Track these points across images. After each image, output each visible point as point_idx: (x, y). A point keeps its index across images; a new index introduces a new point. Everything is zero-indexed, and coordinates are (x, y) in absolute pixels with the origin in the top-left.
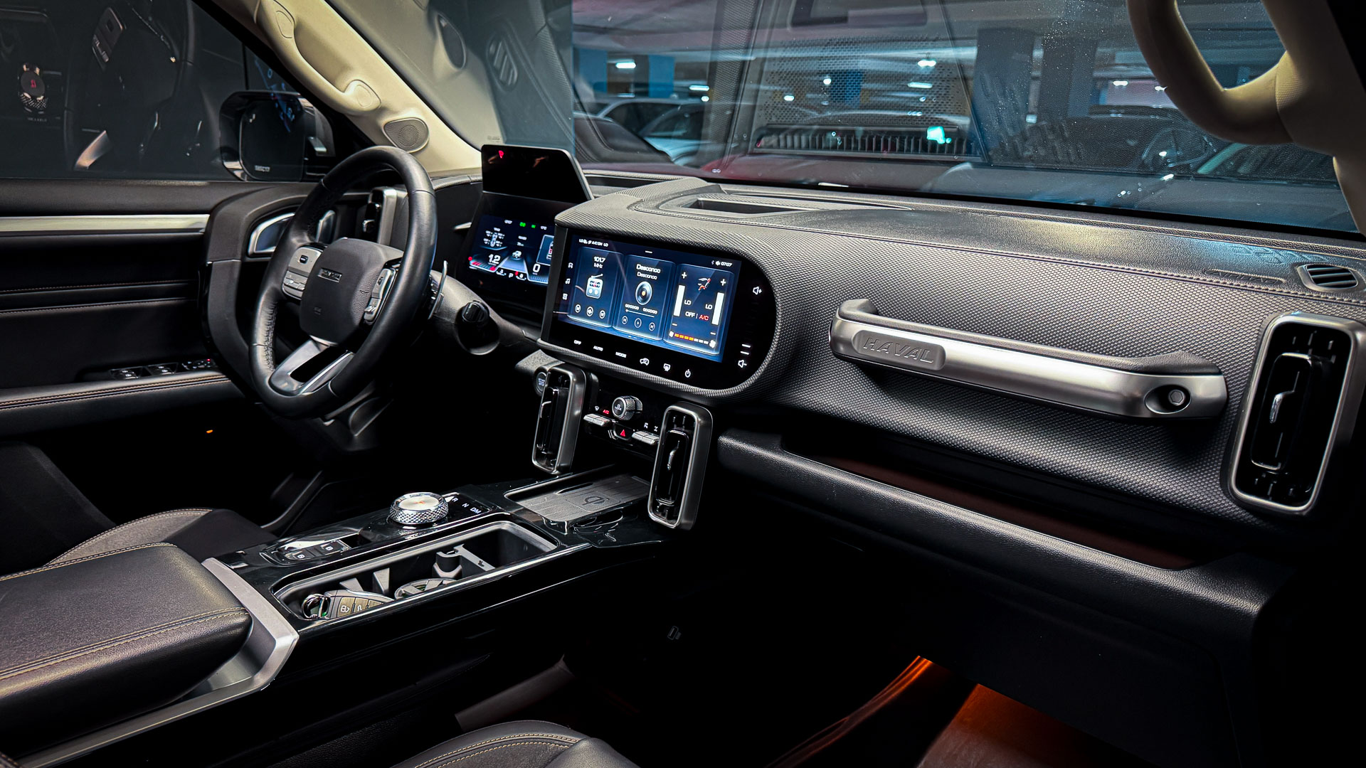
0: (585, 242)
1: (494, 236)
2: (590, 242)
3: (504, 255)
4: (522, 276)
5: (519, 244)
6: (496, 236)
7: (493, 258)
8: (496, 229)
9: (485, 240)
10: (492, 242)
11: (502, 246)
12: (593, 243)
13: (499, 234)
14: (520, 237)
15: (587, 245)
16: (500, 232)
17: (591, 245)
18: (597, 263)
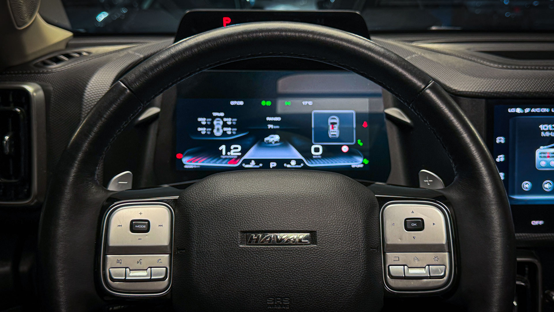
0: (519, 110)
1: (215, 122)
2: (527, 110)
3: (249, 143)
4: (293, 163)
5: (270, 126)
6: (221, 123)
7: (228, 150)
8: (215, 114)
9: (199, 129)
10: (215, 131)
11: (238, 132)
12: (533, 110)
13: (225, 120)
14: (268, 119)
15: (524, 114)
16: (225, 116)
17: (530, 113)
18: (545, 131)
